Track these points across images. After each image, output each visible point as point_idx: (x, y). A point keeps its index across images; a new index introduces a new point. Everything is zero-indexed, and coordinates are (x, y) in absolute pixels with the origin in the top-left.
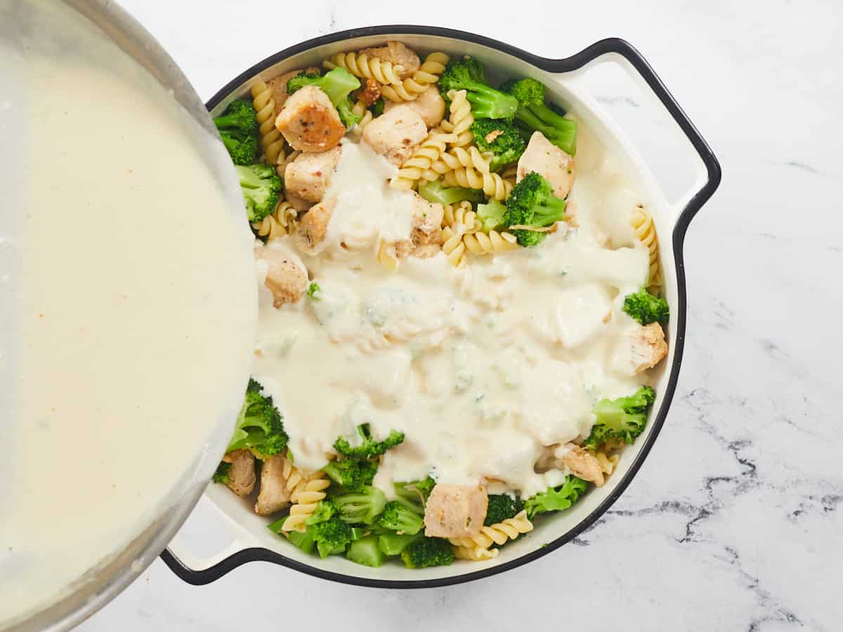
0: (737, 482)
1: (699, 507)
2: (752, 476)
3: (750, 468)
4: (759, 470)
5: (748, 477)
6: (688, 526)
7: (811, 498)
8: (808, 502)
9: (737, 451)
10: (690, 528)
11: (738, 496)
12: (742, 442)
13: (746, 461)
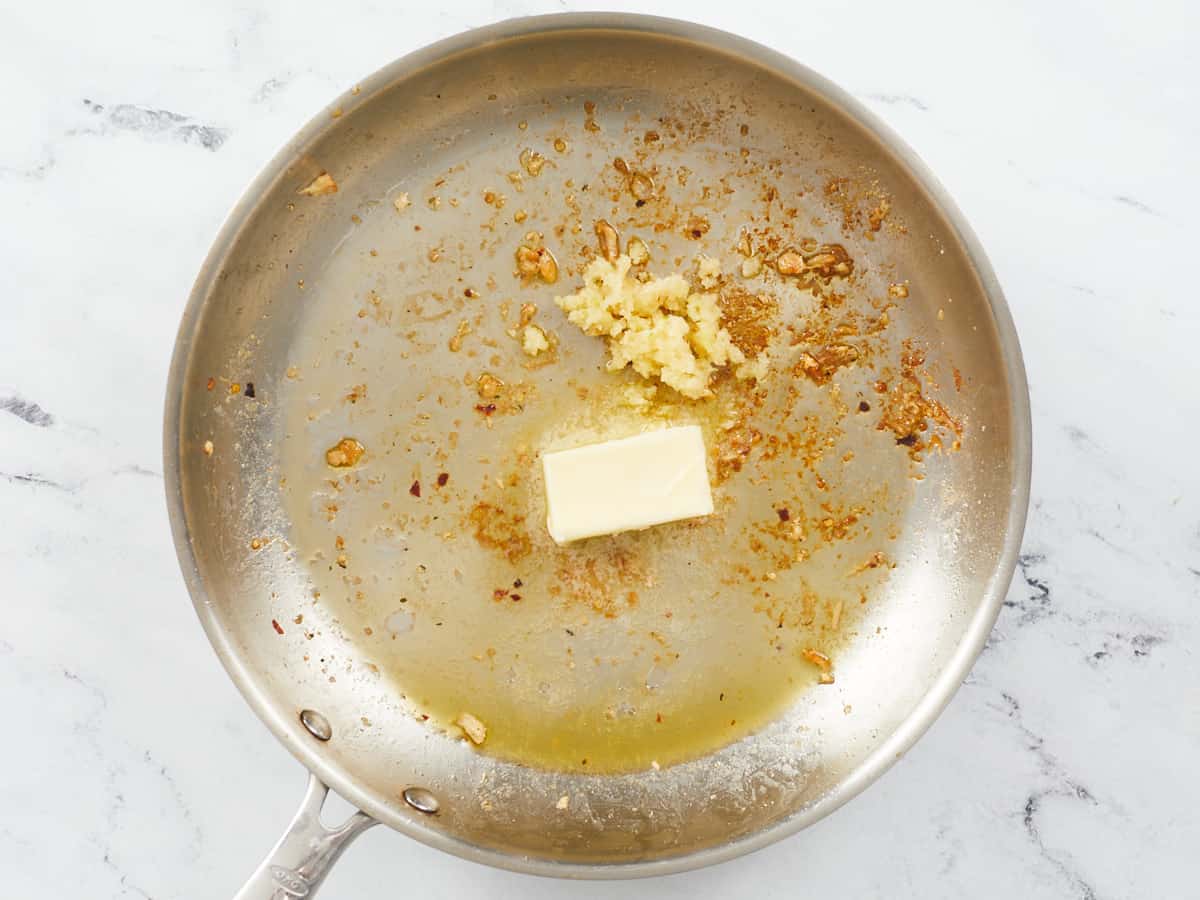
0: (1023, 608)
2: (1043, 603)
3: (1042, 592)
4: (1054, 594)
5: (1038, 603)
7: (1118, 636)
8: (1114, 642)
9: (1026, 568)
11: (1023, 628)
12: (1033, 557)
13: (1036, 581)
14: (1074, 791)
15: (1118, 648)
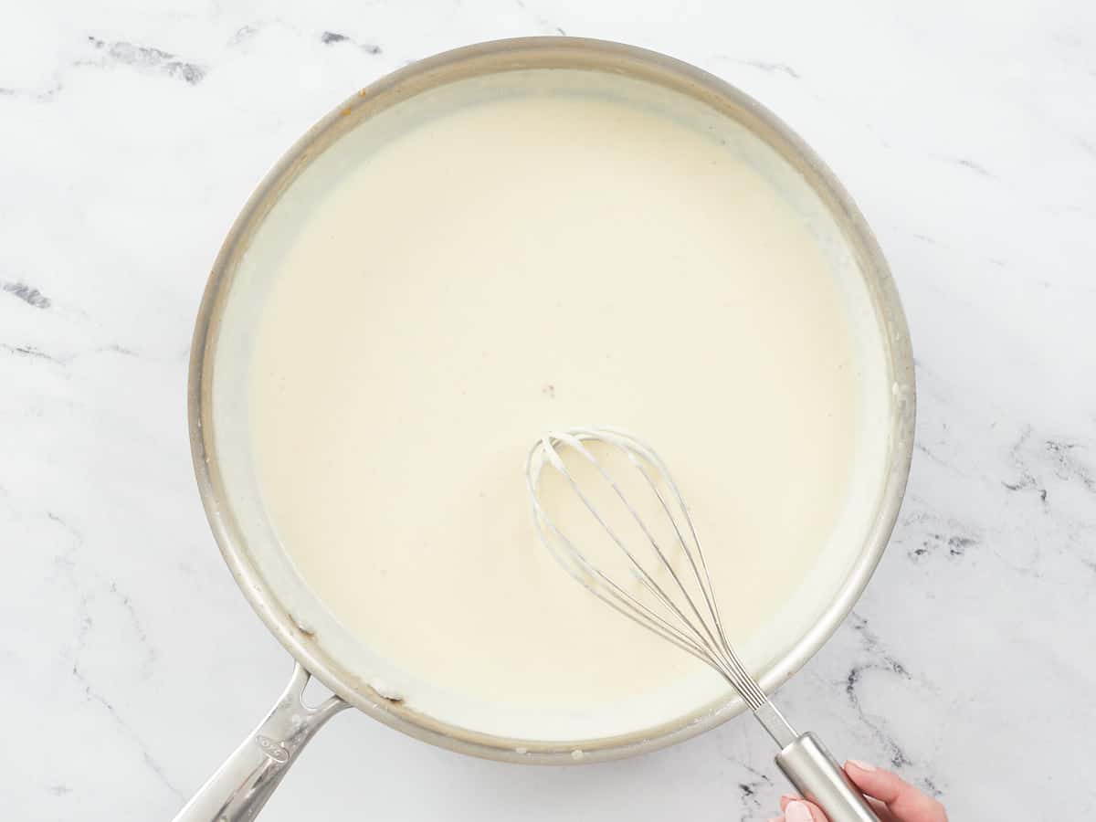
14: (892, 667)
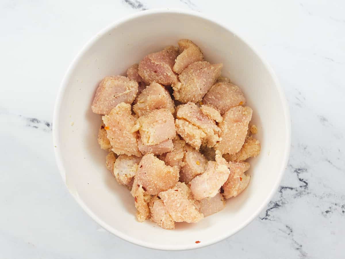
0: (297, 191)
1: (274, 201)
2: (305, 189)
3: (305, 184)
4: (310, 186)
5: (303, 189)
6: (267, 211)
7: (336, 204)
8: (334, 207)
9: (298, 174)
10: (268, 212)
11: (296, 199)
12: (302, 169)
13: (303, 180)
15: (335, 209)
